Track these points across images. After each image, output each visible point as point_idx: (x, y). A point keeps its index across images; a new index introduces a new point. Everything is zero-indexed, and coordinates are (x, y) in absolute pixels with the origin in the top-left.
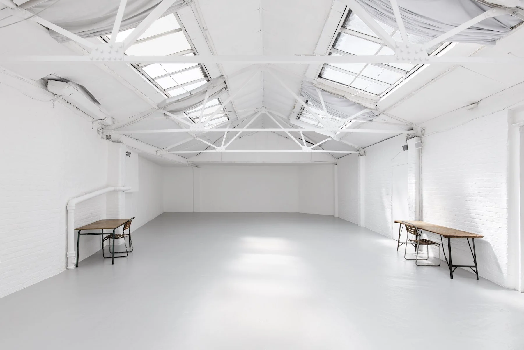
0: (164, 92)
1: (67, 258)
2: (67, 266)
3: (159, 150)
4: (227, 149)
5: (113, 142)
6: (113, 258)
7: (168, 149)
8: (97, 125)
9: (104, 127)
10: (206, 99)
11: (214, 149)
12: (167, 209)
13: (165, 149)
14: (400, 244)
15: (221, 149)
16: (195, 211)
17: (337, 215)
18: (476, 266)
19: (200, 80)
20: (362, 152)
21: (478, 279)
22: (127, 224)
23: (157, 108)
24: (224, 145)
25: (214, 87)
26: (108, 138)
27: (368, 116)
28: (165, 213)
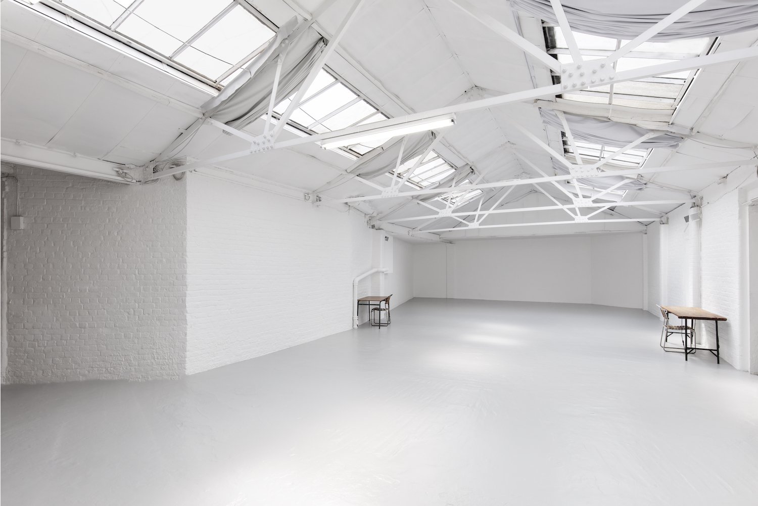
0: (418, 185)
1: (353, 320)
2: (353, 326)
3: (411, 230)
4: (480, 225)
5: (377, 229)
6: (380, 326)
7: (419, 228)
8: (367, 218)
9: (370, 219)
10: (454, 184)
11: (467, 226)
12: (416, 294)
13: (417, 229)
14: (669, 334)
15: (474, 225)
16: (448, 297)
17: (646, 308)
18: (718, 350)
19: (447, 170)
20: (664, 220)
21: (718, 363)
22: (387, 300)
23: (411, 198)
24: (478, 221)
25: (461, 174)
26: (373, 227)
27: (633, 185)
28: (414, 298)
